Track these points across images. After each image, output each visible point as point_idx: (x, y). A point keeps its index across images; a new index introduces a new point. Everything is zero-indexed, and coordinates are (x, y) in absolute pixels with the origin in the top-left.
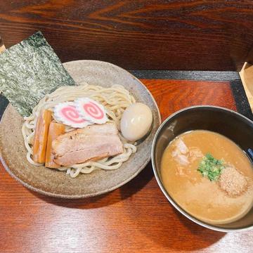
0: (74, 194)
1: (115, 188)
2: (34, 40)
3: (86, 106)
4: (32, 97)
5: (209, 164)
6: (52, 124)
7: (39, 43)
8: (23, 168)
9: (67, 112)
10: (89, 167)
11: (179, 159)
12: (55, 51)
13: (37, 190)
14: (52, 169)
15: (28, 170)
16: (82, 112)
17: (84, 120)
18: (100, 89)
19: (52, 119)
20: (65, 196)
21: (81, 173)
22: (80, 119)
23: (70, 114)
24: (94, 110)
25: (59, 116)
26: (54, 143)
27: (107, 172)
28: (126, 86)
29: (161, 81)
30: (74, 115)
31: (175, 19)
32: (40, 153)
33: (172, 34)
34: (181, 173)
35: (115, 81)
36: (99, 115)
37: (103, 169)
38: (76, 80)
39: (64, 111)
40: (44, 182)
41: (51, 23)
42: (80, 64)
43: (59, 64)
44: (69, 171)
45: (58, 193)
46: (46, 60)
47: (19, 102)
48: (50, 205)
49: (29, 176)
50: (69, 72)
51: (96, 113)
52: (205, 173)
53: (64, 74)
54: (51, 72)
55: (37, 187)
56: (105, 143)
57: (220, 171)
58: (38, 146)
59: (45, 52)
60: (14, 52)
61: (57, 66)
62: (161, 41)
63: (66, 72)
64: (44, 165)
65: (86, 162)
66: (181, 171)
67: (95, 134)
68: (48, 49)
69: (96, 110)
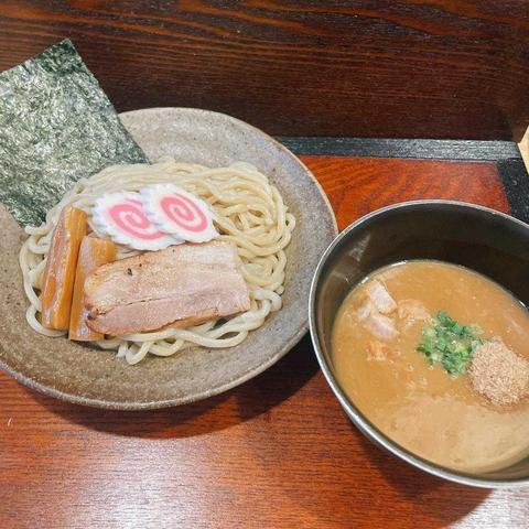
0: (131, 400)
1: (228, 386)
2: (54, 58)
3: (166, 203)
4: (46, 186)
5: (445, 335)
6: (87, 241)
7: (66, 66)
8: (17, 338)
9: (123, 215)
10: (171, 341)
11: (374, 324)
12: (102, 85)
13: (44, 389)
14: (85, 344)
15: (28, 345)
16: (157, 214)
17: (162, 234)
18: (201, 170)
19: (88, 231)
20: (108, 404)
21: (151, 356)
22: (151, 230)
23: (128, 218)
24: (184, 212)
25: (104, 223)
26: (89, 283)
27: (212, 354)
28: (261, 165)
29: (341, 159)
30: (138, 220)
31: (373, 14)
32: (56, 306)
33: (366, 49)
34: (380, 357)
35: (236, 156)
36: (197, 221)
37: (203, 348)
38: (149, 152)
39: (114, 212)
40: (63, 372)
41: (92, 22)
42: (159, 115)
43: (112, 116)
44: (123, 350)
45: (94, 396)
46: (81, 105)
47: (15, 195)
48: (77, 427)
49: (28, 358)
50: (133, 133)
51: (190, 217)
52: (435, 357)
53: (122, 137)
54: (92, 132)
55: (46, 383)
56: (209, 286)
57: (470, 350)
58: (53, 291)
59: (81, 88)
60: (8, 84)
61: (106, 120)
62: (341, 67)
63: (126, 132)
64: (67, 336)
65: (163, 328)
66: (379, 353)
67: (186, 265)
68: (86, 81)
69: (188, 210)
